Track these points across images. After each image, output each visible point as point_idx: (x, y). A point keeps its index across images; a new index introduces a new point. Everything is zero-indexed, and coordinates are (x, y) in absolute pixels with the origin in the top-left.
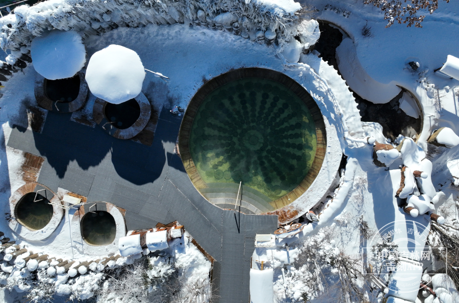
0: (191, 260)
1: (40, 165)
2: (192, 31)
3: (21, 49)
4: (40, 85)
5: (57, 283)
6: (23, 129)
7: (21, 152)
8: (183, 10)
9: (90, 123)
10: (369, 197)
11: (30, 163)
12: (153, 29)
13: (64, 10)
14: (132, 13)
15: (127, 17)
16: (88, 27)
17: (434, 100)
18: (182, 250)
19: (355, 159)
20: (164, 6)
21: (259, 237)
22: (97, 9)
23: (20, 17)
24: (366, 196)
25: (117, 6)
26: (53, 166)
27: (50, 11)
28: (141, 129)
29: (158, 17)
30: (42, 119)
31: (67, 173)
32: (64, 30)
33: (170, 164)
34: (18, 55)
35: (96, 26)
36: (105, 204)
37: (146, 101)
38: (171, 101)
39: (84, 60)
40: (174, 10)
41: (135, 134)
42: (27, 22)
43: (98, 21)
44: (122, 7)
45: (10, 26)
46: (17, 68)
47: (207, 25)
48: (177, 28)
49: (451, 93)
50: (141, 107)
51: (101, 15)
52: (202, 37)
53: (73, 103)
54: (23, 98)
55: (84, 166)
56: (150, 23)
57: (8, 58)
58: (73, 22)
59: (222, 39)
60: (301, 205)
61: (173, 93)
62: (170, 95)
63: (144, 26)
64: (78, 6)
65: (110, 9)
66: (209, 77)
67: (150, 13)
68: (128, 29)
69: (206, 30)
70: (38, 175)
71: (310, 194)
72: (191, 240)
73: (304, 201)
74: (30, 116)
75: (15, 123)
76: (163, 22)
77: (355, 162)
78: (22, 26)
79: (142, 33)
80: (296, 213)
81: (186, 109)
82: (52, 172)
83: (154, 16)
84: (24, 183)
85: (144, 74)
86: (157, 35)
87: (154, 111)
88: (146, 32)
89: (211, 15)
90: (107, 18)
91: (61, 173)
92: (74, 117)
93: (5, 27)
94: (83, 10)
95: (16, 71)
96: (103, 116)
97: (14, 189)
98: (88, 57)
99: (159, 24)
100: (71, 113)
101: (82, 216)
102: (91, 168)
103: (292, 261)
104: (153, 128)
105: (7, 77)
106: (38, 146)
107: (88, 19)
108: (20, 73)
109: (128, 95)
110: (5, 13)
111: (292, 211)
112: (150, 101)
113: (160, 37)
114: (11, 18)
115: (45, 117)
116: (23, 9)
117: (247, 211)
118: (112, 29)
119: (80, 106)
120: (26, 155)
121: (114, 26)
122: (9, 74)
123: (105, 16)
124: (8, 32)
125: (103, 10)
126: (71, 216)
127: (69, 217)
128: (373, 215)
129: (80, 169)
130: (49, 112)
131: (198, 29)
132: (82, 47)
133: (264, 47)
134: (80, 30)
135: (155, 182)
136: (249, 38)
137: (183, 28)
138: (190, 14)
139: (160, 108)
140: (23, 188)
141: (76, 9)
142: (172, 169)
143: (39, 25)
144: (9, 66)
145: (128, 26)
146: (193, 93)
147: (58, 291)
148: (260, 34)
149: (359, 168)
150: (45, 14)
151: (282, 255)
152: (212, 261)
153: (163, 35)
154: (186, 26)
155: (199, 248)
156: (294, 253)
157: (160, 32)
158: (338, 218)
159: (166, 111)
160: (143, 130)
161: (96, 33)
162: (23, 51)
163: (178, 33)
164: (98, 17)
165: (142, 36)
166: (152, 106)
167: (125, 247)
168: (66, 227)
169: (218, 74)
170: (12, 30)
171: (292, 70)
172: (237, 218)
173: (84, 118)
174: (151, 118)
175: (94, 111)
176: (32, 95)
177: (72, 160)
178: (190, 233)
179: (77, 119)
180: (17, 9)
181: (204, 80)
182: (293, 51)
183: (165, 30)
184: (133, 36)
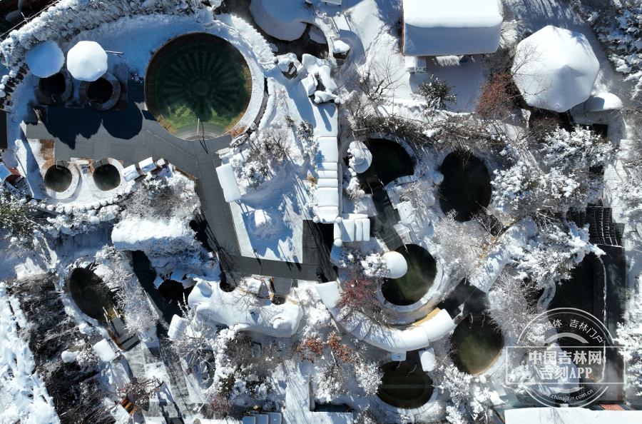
0: (178, 181)
1: (53, 145)
2: (133, 20)
3: (19, 63)
4: (37, 88)
5: (89, 216)
6: (35, 123)
7: (37, 140)
8: (120, 5)
9: (80, 106)
10: (291, 102)
11: (46, 146)
12: (105, 26)
13: (41, 25)
14: (87, 17)
15: (84, 21)
16: (59, 36)
17: (330, 25)
18: (170, 176)
19: (272, 78)
20: (106, 5)
21: (220, 152)
22: (62, 20)
23: (15, 38)
24: (288, 102)
25: (75, 15)
26: (65, 143)
27: (32, 28)
28: (117, 99)
29: (105, 15)
30: (45, 113)
31: (76, 145)
32: (44, 41)
33: (146, 118)
34: (17, 69)
35: (64, 34)
36: (106, 159)
37: (115, 79)
38: (132, 74)
39: (64, 58)
40: (114, 7)
41: (114, 104)
42: (20, 40)
43: (65, 30)
44: (79, 15)
45: (9, 46)
46: (18, 80)
47: (141, 13)
48: (121, 21)
49: (343, 16)
50: (112, 84)
51: (66, 25)
52: (141, 23)
53: (64, 94)
54: (28, 102)
55: (88, 136)
56: (102, 22)
57: (11, 73)
58: (49, 33)
59: (156, 19)
60: (245, 122)
61: (132, 68)
62: (130, 70)
63: (98, 26)
64: (50, 21)
65: (71, 19)
66: (155, 50)
67: (98, 13)
68: (87, 32)
69: (142, 17)
70: (54, 153)
71: (250, 112)
72: (175, 168)
73: (247, 119)
74: (37, 112)
75: (27, 121)
76: (110, 19)
77: (272, 80)
78: (17, 43)
79: (98, 32)
80: (243, 128)
81: (145, 77)
82: (65, 147)
83: (102, 15)
84: (46, 161)
85: (106, 55)
86: (109, 30)
87: (122, 85)
88: (101, 30)
89: (140, 3)
90: (71, 26)
91: (72, 146)
92: (67, 105)
93: (7, 47)
94: (53, 23)
95: (18, 83)
96: (88, 98)
97: (40, 166)
98: (66, 55)
99: (108, 22)
100: (65, 102)
101: (93, 172)
102: (93, 136)
103: (246, 158)
104: (125, 97)
105: (13, 88)
106: (50, 131)
107: (58, 30)
108: (20, 84)
109: (100, 73)
110: (4, 38)
111: (240, 128)
112: (117, 78)
113: (112, 31)
114: (9, 40)
115: (47, 110)
116: (14, 32)
117: (209, 137)
118: (76, 34)
119: (69, 95)
120: (41, 141)
121: (77, 32)
122: (14, 86)
123: (69, 25)
124: (9, 50)
125: (67, 21)
126: (85, 175)
127: (84, 176)
128: (298, 114)
129: (85, 139)
130: (49, 105)
131: (136, 17)
132: (60, 49)
133: (187, 18)
134: (55, 39)
135: (139, 133)
136: (173, 14)
137: (126, 20)
138: (125, 6)
139: (126, 81)
140: (46, 164)
141: (49, 23)
142: (148, 121)
143: (28, 40)
144: (13, 79)
145: (87, 29)
146: (147, 65)
147: (91, 221)
148: (178, 8)
149: (277, 84)
150: (30, 31)
151: (238, 156)
152: (194, 180)
153: (113, 29)
154: (127, 17)
155: (182, 173)
156: (246, 153)
157: (111, 28)
158: (272, 123)
159: (132, 83)
160: (119, 100)
161: (65, 40)
162: (20, 64)
163: (123, 24)
164: (65, 26)
165: (99, 33)
166: (120, 82)
167: (127, 175)
168: (84, 184)
169: (160, 47)
170: (12, 48)
171: (210, 28)
172: (203, 144)
173: (75, 104)
174: (122, 90)
175: (80, 96)
176: (33, 97)
177: (78, 134)
178: (173, 164)
179: (70, 106)
180: (11, 34)
181: (152, 53)
182: (207, 15)
183: (114, 25)
184: (93, 35)
